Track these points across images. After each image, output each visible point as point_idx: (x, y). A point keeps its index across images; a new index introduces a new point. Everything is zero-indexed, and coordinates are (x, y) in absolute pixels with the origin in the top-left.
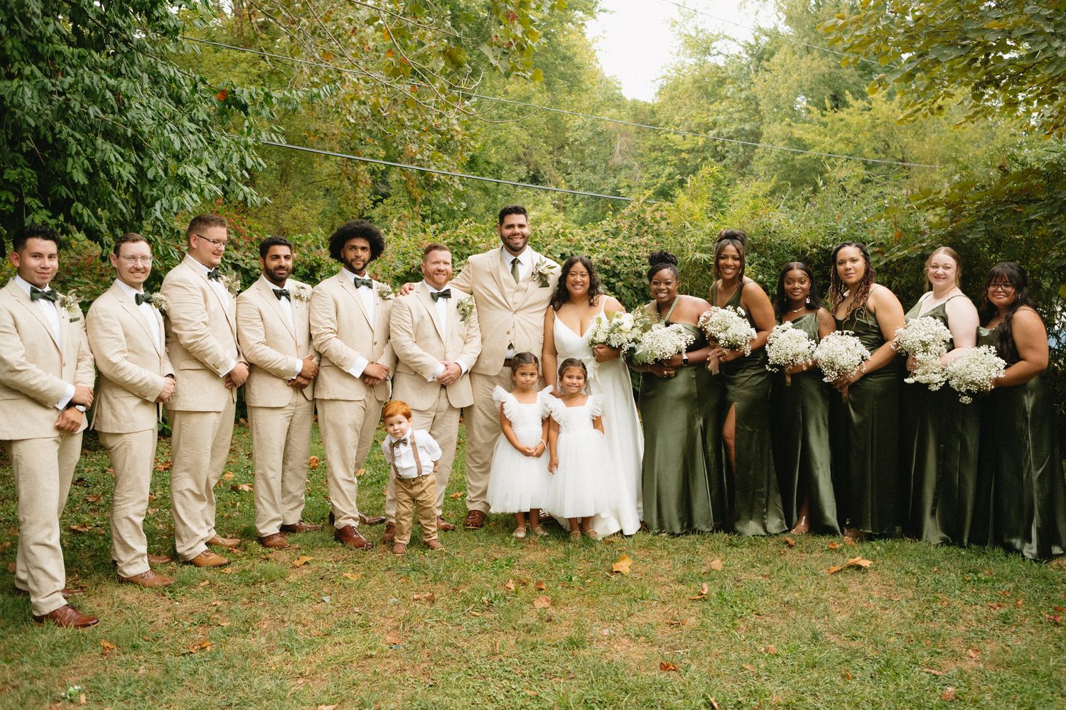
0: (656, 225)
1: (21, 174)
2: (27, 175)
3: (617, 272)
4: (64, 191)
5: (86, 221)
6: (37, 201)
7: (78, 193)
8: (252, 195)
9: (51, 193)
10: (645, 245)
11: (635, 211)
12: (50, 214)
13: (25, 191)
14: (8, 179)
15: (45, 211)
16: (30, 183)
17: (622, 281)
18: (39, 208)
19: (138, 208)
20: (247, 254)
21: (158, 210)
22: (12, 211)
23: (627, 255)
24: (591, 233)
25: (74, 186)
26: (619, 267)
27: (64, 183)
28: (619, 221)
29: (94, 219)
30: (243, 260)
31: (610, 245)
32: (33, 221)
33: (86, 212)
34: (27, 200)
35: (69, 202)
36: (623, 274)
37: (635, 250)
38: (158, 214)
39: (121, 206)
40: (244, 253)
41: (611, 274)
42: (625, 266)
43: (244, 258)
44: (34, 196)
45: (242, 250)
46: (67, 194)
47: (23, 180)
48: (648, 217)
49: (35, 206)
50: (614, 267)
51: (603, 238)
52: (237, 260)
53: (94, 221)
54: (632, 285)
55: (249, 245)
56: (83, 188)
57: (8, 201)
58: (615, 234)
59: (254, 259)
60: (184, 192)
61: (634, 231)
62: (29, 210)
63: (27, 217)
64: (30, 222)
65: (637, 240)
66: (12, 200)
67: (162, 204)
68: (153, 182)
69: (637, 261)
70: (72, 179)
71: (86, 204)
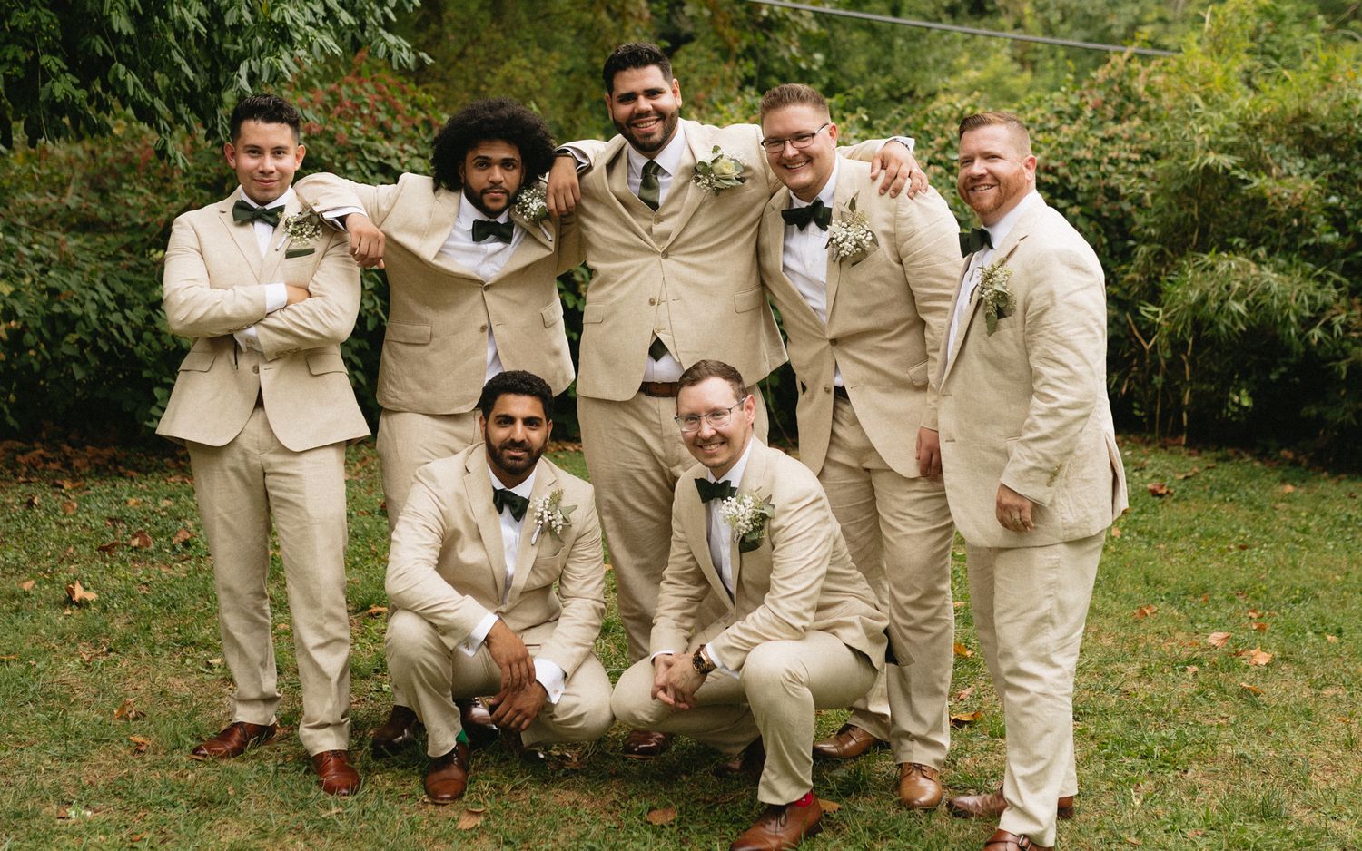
0: (1152, 100)
1: (35, 17)
2: (45, 19)
3: (1070, 187)
4: (99, 45)
5: (131, 93)
6: (58, 61)
7: (123, 48)
8: (400, 49)
9: (80, 48)
10: (1130, 140)
11: (1113, 74)
12: (77, 81)
13: (40, 45)
14: (17, 27)
15: (69, 77)
16: (48, 33)
17: (1078, 204)
18: (62, 71)
19: (213, 71)
20: (406, 147)
21: (244, 77)
22: (22, 76)
23: (1089, 156)
24: (1029, 115)
25: (115, 38)
26: (1073, 179)
27: (100, 32)
28: (1086, 92)
29: (143, 90)
30: (399, 158)
31: (1061, 139)
32: (52, 93)
33: (131, 79)
34: (44, 60)
35: (108, 61)
36: (1081, 192)
37: (1108, 147)
38: (244, 83)
39: (187, 70)
40: (402, 145)
41: (1059, 192)
42: (1088, 177)
43: (400, 154)
44: (53, 52)
45: (399, 140)
46: (104, 50)
47: (38, 27)
48: (1139, 87)
49: (55, 69)
50: (1066, 179)
51: (1052, 124)
52: (388, 158)
53: (144, 93)
54: (1098, 211)
55: (411, 131)
56: (129, 39)
57: (15, 61)
58: (1075, 115)
59: (419, 155)
60: (281, 48)
61: (1110, 111)
62: (47, 75)
63: (43, 85)
64: (47, 93)
65: (1112, 128)
66: (22, 59)
67: (250, 67)
68: (238, 28)
69: (1111, 168)
70: (110, 25)
71: (132, 66)
